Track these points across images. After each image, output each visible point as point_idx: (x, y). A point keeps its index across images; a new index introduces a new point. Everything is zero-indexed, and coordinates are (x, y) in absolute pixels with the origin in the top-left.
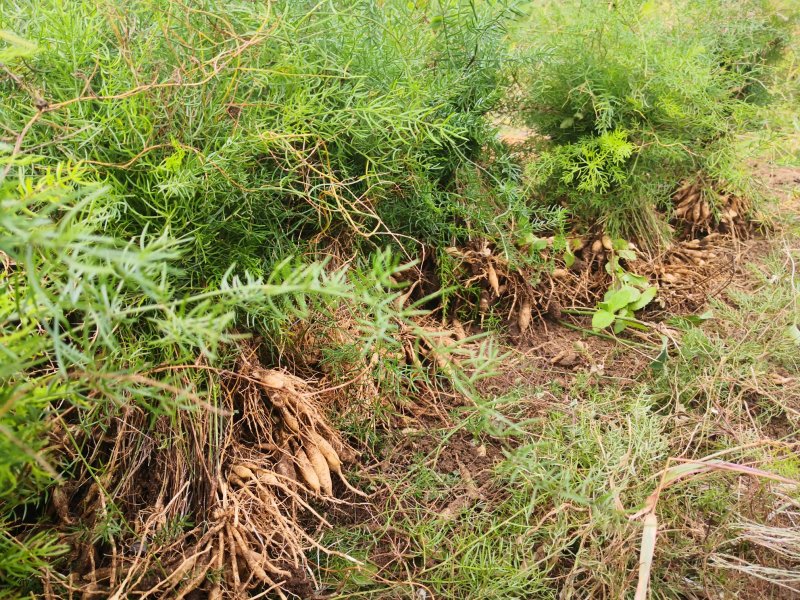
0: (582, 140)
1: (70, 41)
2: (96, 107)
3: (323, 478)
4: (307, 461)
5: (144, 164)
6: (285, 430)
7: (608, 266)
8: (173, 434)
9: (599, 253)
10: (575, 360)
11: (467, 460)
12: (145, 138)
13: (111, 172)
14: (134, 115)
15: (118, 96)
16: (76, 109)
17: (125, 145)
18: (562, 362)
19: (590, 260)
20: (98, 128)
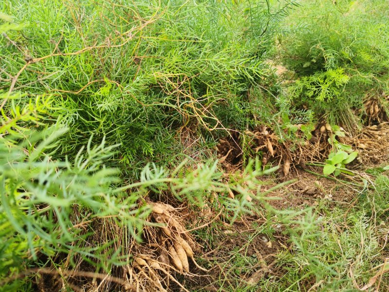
0: (316, 74)
1: (48, 22)
2: (62, 59)
3: (184, 262)
4: (175, 253)
5: (88, 91)
6: (163, 236)
7: (329, 140)
8: (102, 241)
9: (324, 133)
10: (315, 191)
11: (260, 248)
12: (89, 76)
13: (70, 96)
14: (83, 64)
15: (74, 53)
16: (51, 60)
17: (78, 81)
18: (307, 192)
19: (319, 137)
20: (62, 71)
